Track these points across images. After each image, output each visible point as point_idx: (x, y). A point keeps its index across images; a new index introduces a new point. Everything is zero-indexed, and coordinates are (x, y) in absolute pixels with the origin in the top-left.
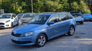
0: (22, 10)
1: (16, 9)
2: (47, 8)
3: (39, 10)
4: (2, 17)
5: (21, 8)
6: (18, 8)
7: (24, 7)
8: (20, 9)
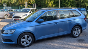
0: (53, 4)
1: (48, 3)
2: (79, 2)
3: (69, 4)
4: (22, 11)
5: (52, 2)
6: (49, 3)
7: (56, 2)
8: (51, 4)
